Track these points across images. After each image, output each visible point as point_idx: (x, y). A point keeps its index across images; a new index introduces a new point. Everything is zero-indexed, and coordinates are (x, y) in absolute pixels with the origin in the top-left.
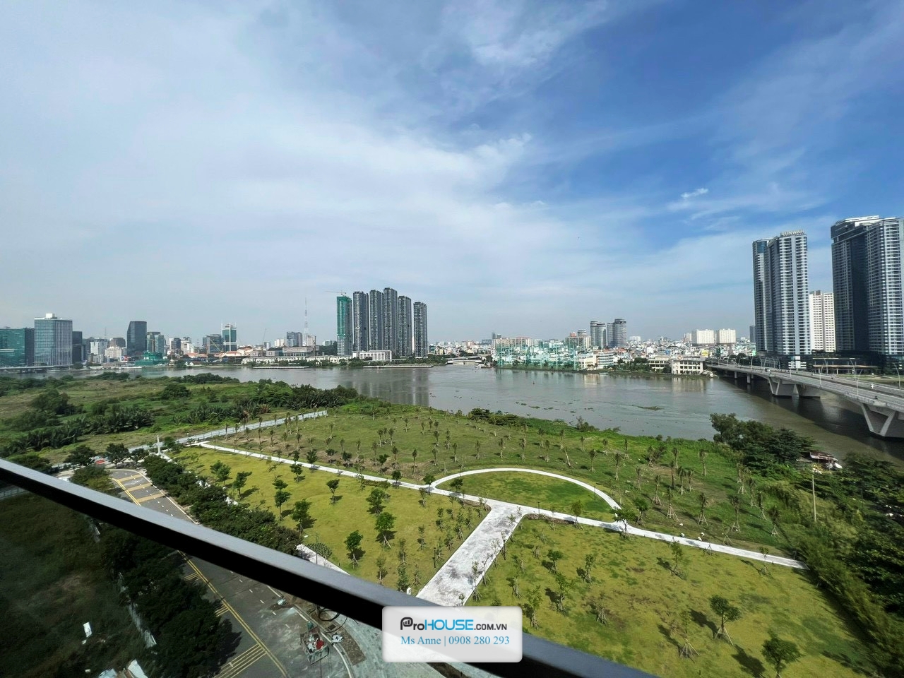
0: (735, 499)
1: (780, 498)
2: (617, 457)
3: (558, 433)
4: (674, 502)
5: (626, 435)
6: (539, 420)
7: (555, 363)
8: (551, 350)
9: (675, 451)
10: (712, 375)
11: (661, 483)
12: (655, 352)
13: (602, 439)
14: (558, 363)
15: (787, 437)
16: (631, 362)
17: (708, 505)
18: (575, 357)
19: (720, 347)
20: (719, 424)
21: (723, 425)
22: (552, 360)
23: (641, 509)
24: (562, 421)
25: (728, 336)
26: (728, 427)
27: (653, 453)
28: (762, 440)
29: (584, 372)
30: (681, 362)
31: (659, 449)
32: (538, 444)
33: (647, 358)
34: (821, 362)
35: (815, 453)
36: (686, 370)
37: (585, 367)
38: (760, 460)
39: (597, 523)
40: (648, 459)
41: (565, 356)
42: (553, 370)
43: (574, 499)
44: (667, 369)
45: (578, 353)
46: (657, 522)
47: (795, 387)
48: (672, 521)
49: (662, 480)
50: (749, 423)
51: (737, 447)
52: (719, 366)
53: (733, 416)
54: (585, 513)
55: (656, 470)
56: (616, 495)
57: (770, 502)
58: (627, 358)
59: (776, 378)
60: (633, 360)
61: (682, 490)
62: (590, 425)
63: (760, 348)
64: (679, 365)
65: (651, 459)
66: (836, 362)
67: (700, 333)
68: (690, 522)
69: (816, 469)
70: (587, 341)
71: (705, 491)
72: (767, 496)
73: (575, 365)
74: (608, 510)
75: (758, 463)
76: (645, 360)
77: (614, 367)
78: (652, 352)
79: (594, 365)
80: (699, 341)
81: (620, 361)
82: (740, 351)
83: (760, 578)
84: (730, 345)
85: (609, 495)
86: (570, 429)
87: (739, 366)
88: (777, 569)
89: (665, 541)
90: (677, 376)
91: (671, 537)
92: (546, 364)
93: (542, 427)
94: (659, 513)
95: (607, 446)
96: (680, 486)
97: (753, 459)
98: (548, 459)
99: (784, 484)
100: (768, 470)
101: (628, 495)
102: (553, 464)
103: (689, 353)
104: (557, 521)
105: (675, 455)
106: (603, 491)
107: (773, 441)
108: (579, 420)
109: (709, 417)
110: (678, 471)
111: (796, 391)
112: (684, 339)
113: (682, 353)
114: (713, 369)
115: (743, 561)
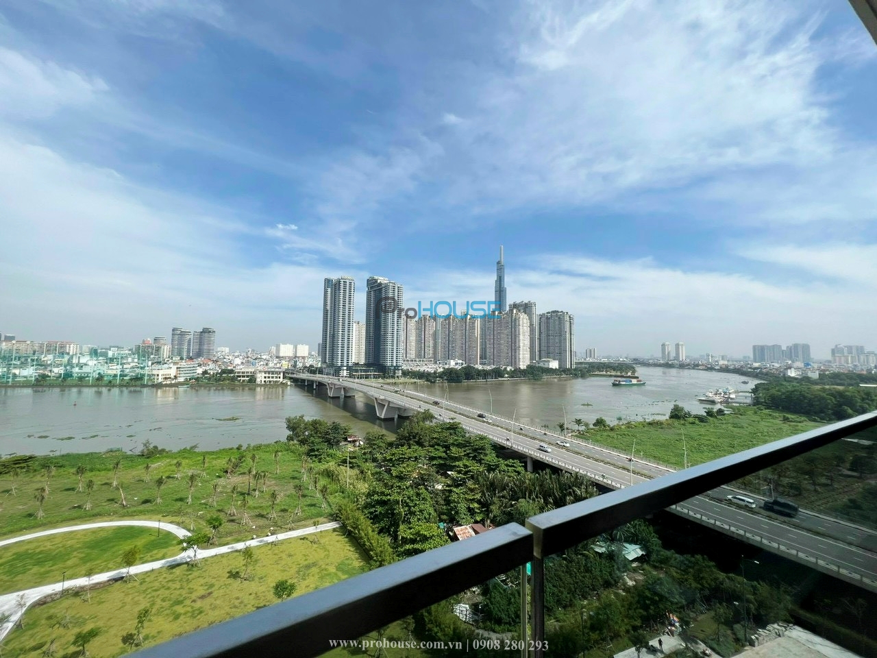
0: (298, 488)
1: (329, 476)
2: (192, 478)
3: (111, 466)
4: (249, 508)
5: (204, 451)
6: (79, 455)
7: (115, 376)
8: (112, 360)
9: (253, 458)
10: (289, 383)
11: (237, 493)
12: (242, 363)
13: (175, 461)
14: (121, 375)
15: (336, 428)
16: (217, 373)
17: (278, 501)
18: (147, 368)
19: (297, 359)
20: (291, 425)
21: (293, 426)
22: (110, 372)
23: (214, 527)
24: (118, 450)
25: (303, 350)
26: (298, 427)
27: (232, 464)
28: (321, 433)
29: (159, 386)
30: (265, 373)
31: (238, 459)
32: (73, 489)
33: (234, 369)
34: (357, 371)
35: (350, 436)
36: (269, 380)
37: (160, 380)
38: (318, 450)
39: (157, 565)
40: (226, 472)
41: (133, 368)
42: (110, 385)
43: (127, 546)
44: (252, 379)
45: (152, 364)
46: (230, 534)
47: (342, 390)
48: (246, 527)
49: (239, 489)
50: (312, 421)
51: (303, 442)
52: (295, 376)
53: (302, 417)
54: (141, 558)
55: (235, 480)
56: (187, 521)
57: (323, 482)
58: (213, 368)
59: (332, 384)
60: (220, 371)
61: (257, 493)
62: (160, 448)
63: (324, 362)
64: (264, 375)
65: (229, 471)
66: (365, 371)
67: (282, 347)
68: (261, 522)
69: (350, 448)
70: (166, 350)
71: (276, 488)
72: (320, 477)
73: (146, 378)
74: (175, 542)
75: (316, 453)
76: (231, 371)
77: (197, 379)
78: (240, 363)
79: (173, 377)
80: (281, 355)
81: (205, 372)
82: (311, 363)
83: (312, 547)
84: (303, 358)
85: (178, 524)
86: (130, 458)
87: (309, 375)
88: (323, 534)
89: (237, 551)
90: (261, 386)
91: (243, 543)
92: (100, 377)
93: (81, 464)
94: (233, 524)
95: (181, 468)
96: (254, 490)
97: (313, 450)
98: (88, 506)
99: (332, 465)
100: (322, 456)
101: (201, 517)
102: (97, 510)
103: (273, 365)
104: (95, 587)
105: (253, 461)
106: (171, 523)
107: (327, 433)
108: (145, 445)
109: (285, 420)
110: (255, 476)
111: (343, 392)
112: (270, 352)
113: (267, 364)
114: (291, 378)
115: (301, 539)
